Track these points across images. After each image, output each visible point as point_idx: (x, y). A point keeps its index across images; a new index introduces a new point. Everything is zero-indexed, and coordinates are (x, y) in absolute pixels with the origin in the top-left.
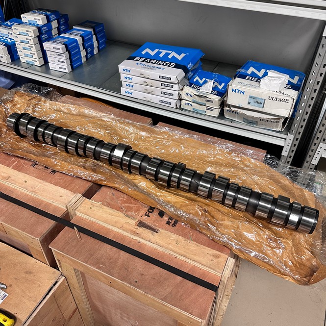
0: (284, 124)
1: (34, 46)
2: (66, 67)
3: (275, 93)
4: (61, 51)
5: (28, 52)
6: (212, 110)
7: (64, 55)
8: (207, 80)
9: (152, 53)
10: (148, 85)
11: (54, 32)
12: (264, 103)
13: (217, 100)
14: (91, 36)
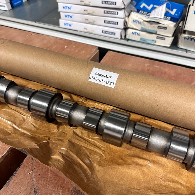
8: (155, 6)
10: (89, 14)
13: (172, 26)
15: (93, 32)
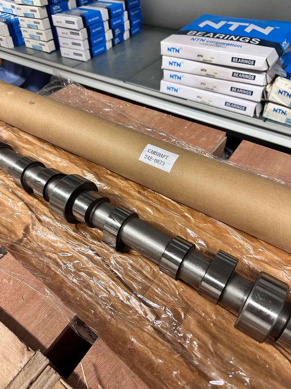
1: (40, 21)
2: (83, 53)
9: (216, 26)
14: (120, 10)
15: (211, 104)
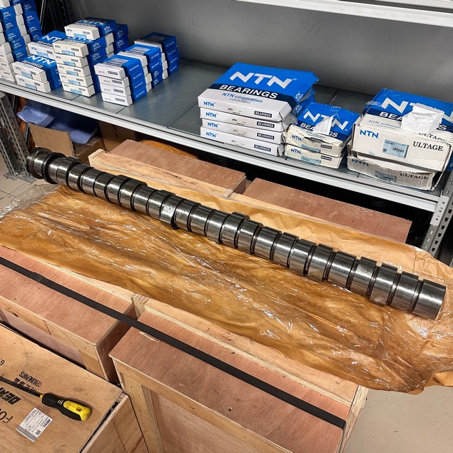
0: (435, 180)
1: (81, 69)
2: (125, 99)
3: (423, 136)
4: (118, 77)
5: (74, 78)
6: (330, 159)
7: (122, 82)
8: (322, 116)
9: (245, 79)
10: (238, 124)
11: (109, 49)
12: (407, 151)
13: (338, 145)
14: (158, 54)
15: (243, 146)
